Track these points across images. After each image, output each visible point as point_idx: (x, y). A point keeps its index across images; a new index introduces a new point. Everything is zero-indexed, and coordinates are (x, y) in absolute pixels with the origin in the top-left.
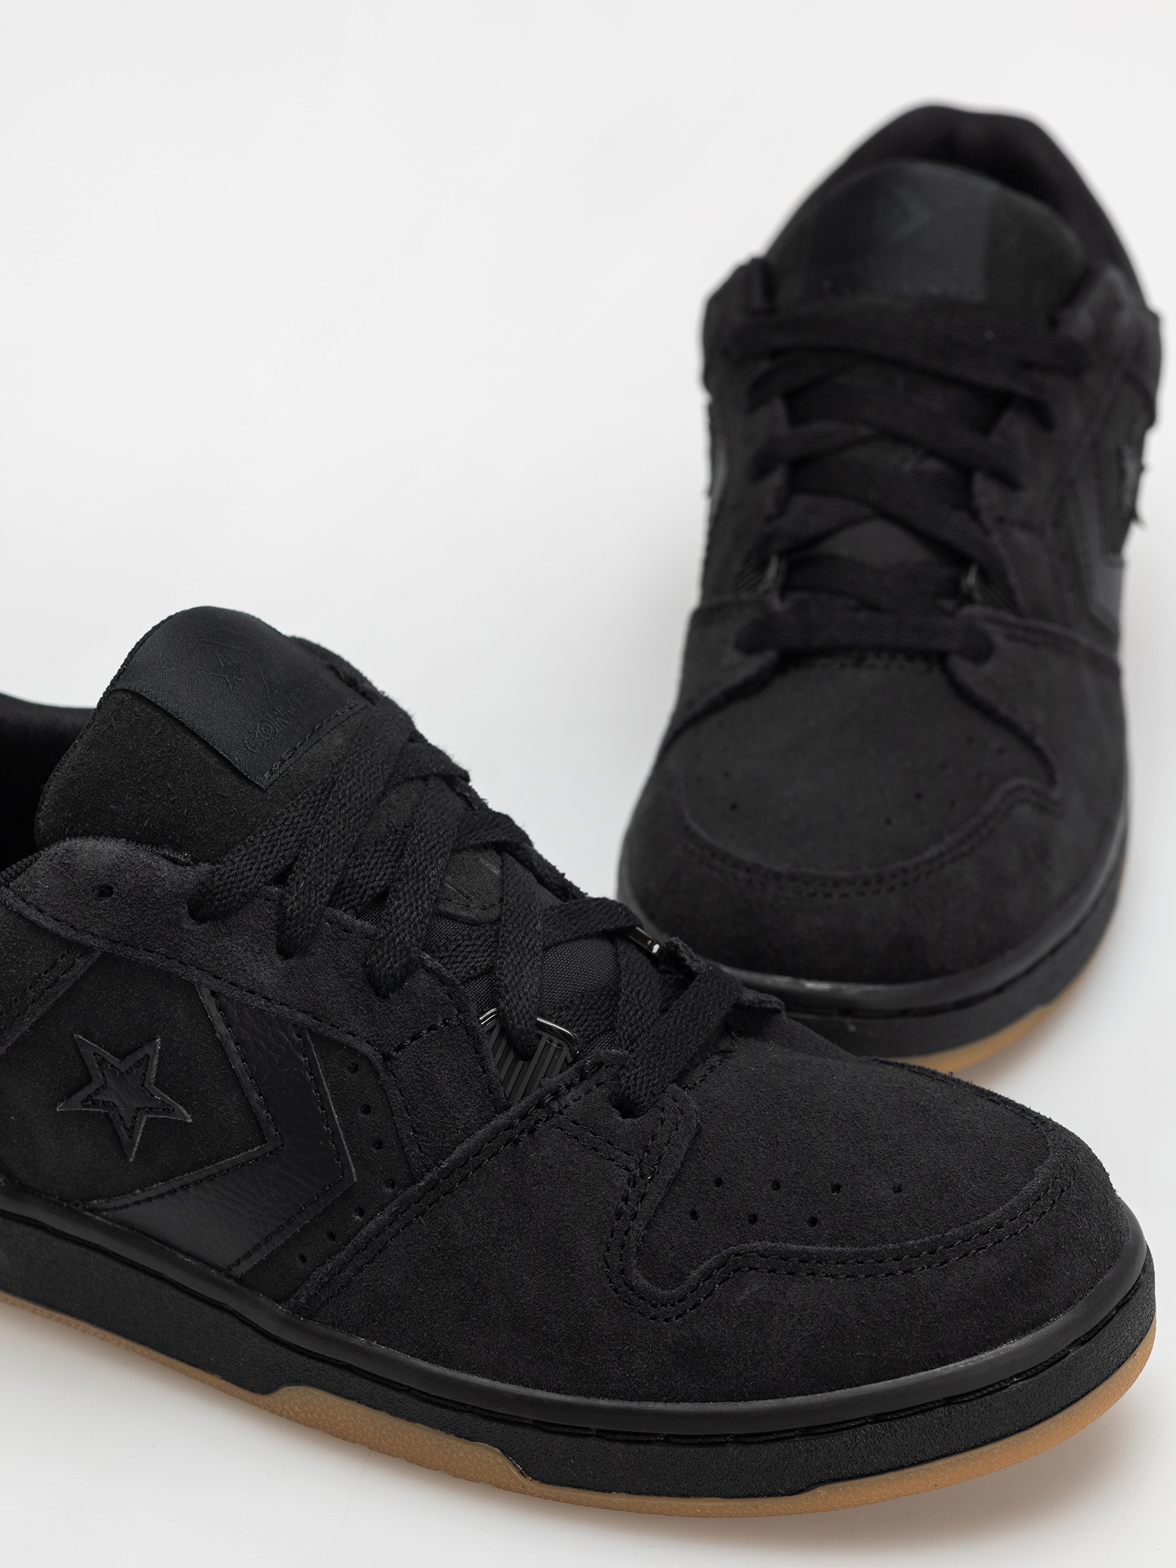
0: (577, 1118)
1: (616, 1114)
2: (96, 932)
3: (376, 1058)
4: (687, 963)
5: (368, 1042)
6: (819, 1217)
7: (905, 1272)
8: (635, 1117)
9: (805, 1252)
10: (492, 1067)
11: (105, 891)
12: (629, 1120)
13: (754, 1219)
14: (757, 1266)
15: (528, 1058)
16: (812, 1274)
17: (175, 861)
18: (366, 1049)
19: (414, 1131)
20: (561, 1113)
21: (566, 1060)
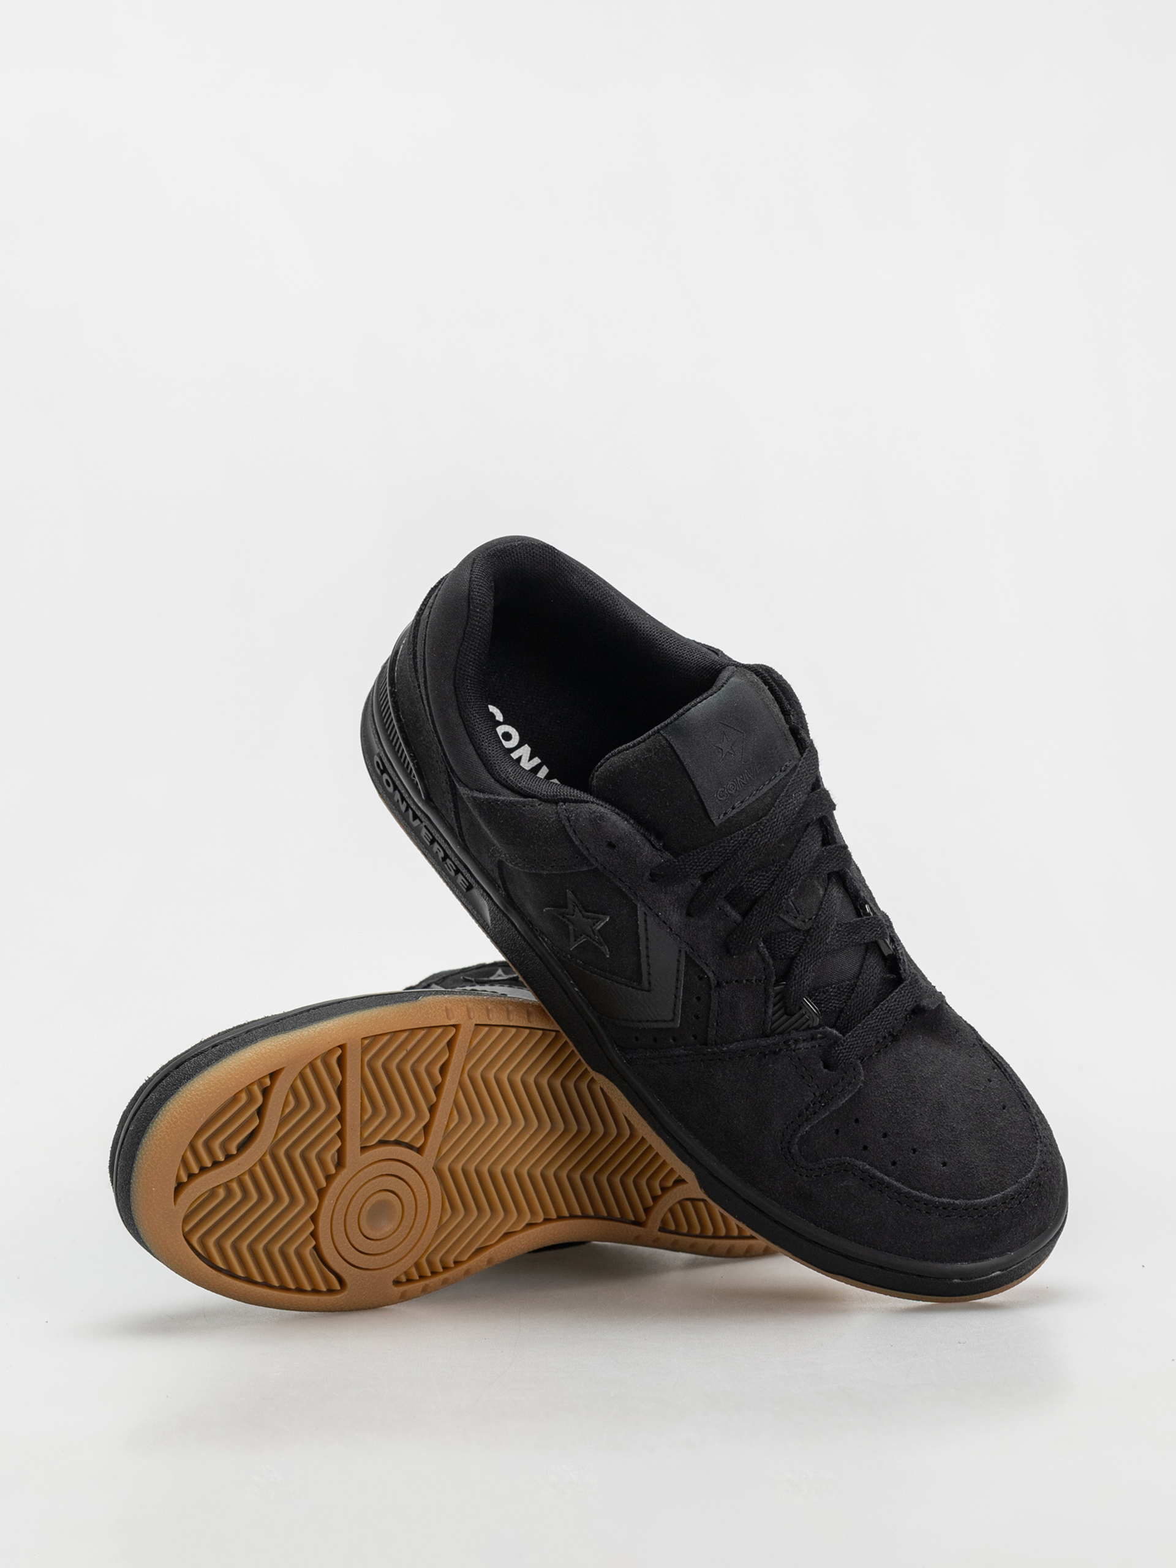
0: (801, 1058)
1: (821, 1064)
2: (598, 859)
3: (714, 982)
4: (901, 972)
5: (713, 972)
6: (898, 1162)
7: (927, 1212)
8: (830, 1070)
9: (882, 1179)
10: (770, 1012)
11: (611, 845)
12: (826, 1070)
13: (865, 1148)
14: (856, 1174)
15: (791, 1015)
16: (881, 1191)
17: (654, 846)
18: (711, 975)
19: (717, 1024)
20: (794, 1051)
21: (809, 1025)
